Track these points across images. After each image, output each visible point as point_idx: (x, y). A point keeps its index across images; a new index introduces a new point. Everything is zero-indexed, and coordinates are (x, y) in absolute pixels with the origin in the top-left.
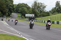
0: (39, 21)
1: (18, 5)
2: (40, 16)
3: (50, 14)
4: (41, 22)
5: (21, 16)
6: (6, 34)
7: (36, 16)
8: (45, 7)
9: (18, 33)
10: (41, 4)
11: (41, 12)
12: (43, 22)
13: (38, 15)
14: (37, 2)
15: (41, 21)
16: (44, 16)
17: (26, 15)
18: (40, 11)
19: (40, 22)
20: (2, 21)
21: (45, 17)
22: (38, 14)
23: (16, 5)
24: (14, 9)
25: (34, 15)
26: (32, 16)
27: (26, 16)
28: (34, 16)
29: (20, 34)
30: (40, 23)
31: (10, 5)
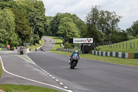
0: (104, 53)
1: (57, 17)
2: (106, 40)
3: (129, 37)
4: (109, 55)
5: (63, 43)
6: (32, 84)
7: (97, 41)
8: (117, 20)
9: (58, 83)
10: (108, 13)
11: (108, 32)
12: (114, 55)
13: (103, 40)
14: (100, 10)
15: (109, 53)
16: (114, 41)
17: (74, 39)
18: (107, 29)
19: (106, 55)
20: (21, 56)
21: (118, 44)
22: (102, 36)
23: (50, 18)
24: (48, 27)
25: (92, 39)
26: (87, 42)
27: (74, 42)
28: (92, 42)
29: (61, 84)
30: (106, 58)
31: (37, 19)
